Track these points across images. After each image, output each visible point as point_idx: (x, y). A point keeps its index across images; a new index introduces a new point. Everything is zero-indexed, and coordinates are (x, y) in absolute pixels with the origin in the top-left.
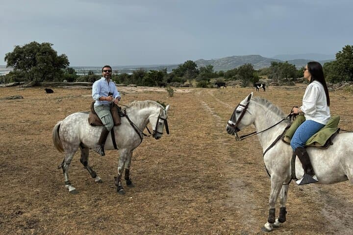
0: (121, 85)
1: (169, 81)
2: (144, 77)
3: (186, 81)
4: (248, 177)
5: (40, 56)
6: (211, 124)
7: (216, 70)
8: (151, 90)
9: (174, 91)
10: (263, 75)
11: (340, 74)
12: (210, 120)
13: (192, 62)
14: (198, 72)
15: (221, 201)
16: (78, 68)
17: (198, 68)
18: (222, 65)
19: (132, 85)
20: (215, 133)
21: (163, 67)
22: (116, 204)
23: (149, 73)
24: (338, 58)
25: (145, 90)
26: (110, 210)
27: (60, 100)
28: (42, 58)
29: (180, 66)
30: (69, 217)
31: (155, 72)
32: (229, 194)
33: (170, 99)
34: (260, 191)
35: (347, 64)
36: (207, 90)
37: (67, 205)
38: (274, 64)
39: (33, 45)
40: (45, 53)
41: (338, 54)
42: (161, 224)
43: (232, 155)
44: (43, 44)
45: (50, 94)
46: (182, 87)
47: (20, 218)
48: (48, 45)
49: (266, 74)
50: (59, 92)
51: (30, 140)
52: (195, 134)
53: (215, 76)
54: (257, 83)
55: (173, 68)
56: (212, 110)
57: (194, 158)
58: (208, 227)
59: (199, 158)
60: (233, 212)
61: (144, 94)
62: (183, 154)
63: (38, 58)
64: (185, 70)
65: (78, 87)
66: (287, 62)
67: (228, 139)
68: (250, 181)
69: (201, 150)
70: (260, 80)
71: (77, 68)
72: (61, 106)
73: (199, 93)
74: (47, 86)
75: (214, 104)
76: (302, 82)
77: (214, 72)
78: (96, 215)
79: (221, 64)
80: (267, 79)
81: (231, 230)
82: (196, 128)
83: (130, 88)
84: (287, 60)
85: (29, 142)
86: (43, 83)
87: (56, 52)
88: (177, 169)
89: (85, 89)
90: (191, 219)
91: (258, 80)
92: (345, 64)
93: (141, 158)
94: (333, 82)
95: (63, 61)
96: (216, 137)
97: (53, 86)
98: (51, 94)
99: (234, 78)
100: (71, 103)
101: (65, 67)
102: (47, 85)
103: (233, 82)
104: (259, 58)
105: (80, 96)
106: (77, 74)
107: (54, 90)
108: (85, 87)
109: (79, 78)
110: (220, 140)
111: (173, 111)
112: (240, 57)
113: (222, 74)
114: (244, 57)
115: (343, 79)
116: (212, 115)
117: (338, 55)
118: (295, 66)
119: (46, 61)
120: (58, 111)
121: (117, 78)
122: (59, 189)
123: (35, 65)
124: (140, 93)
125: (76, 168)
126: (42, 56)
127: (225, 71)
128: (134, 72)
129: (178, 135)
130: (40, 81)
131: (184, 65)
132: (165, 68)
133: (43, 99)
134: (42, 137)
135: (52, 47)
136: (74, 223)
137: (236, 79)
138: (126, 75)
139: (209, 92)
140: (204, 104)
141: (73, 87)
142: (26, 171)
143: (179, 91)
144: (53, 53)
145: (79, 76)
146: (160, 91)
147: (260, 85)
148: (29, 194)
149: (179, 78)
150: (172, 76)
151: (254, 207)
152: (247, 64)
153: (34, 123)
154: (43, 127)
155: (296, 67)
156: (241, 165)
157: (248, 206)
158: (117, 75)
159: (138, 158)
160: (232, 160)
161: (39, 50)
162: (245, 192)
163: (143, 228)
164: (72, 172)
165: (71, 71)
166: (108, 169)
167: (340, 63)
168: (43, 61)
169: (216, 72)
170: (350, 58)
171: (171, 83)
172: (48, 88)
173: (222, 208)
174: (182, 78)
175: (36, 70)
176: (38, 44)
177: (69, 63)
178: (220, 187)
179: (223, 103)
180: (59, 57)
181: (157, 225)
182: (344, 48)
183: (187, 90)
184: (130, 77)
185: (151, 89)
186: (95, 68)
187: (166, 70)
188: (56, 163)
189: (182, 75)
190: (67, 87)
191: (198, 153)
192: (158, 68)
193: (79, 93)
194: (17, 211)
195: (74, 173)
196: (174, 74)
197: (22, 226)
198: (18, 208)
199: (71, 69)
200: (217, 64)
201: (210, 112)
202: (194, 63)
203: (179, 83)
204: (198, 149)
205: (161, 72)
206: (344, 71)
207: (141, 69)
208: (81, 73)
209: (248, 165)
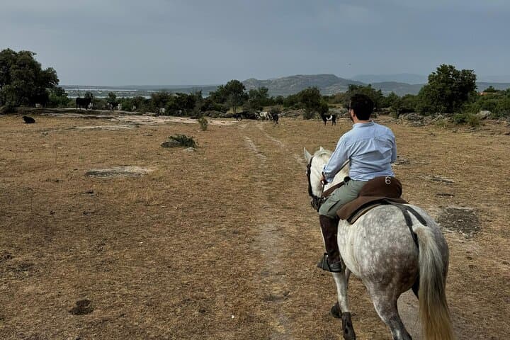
0: (134, 113)
1: (204, 109)
2: (168, 103)
3: (229, 110)
4: (282, 221)
5: (16, 70)
6: (251, 165)
7: (273, 94)
8: (177, 121)
9: (209, 123)
10: (337, 103)
11: (433, 103)
12: (252, 160)
13: (239, 82)
14: (246, 97)
15: (246, 245)
16: (70, 88)
17: (246, 91)
18: (282, 87)
19: (150, 113)
20: (255, 176)
21: (197, 88)
22: (123, 249)
23: (176, 97)
24: (431, 81)
25: (169, 120)
26: (116, 254)
27: (45, 133)
28: (19, 72)
29: (221, 87)
30: (68, 261)
31: (183, 95)
32: (257, 238)
33: (202, 133)
34: (293, 235)
35: (442, 91)
36: (256, 122)
37: (64, 250)
38: (352, 88)
39: (7, 53)
40: (24, 65)
41: (430, 76)
42: (174, 266)
43: (270, 199)
44: (21, 52)
45: (30, 125)
46: (221, 117)
47: (9, 262)
48: (28, 54)
49: (340, 102)
50: (43, 123)
51: (9, 182)
52: (230, 176)
53: (271, 103)
54: (325, 114)
55: (211, 91)
56: (257, 148)
57: (223, 203)
58: (227, 268)
59: (229, 203)
60: (257, 255)
61: (167, 127)
62: (210, 199)
63: (13, 73)
64: (227, 94)
65: (70, 115)
66: (370, 85)
67: (269, 182)
68: (284, 226)
69: (233, 195)
70: (330, 110)
71: (68, 87)
72: (47, 141)
73: (244, 126)
74: (26, 114)
75: (260, 140)
76: (389, 113)
77: (270, 98)
78: (99, 259)
79: (280, 86)
80: (342, 108)
81: (251, 270)
82: (232, 169)
83: (147, 118)
84: (371, 83)
85: (9, 185)
86: (19, 109)
87: (40, 65)
88: (200, 215)
89: (82, 117)
90: (209, 261)
91: (328, 110)
92: (439, 90)
93: (157, 203)
94: (424, 115)
95: (50, 77)
96: (255, 180)
97: (34, 113)
98: (32, 125)
99: (296, 107)
100: (61, 137)
101: (52, 87)
102: (26, 112)
103: (295, 112)
104: (333, 80)
105: (74, 128)
106: (68, 97)
107: (36, 119)
108: (81, 115)
109: (71, 103)
110: (260, 183)
111: (204, 149)
112: (307, 76)
113: (280, 101)
114: (313, 77)
115: (436, 110)
116: (255, 154)
117: (432, 78)
118: (380, 91)
119: (25, 76)
120: (44, 148)
121: (128, 103)
122: (54, 235)
123: (8, 82)
124: (161, 124)
125: (74, 213)
126: (19, 70)
127: (285, 96)
128: (153, 95)
129: (205, 178)
130: (15, 106)
131: (226, 87)
132: (199, 91)
133: (20, 131)
134: (26, 180)
135: (34, 57)
136: (74, 266)
137: (298, 107)
138: (141, 99)
139: (258, 125)
140: (249, 140)
141: (63, 115)
142: (10, 217)
143: (217, 122)
144: (35, 66)
145: (71, 99)
146: (189, 122)
147: (329, 117)
148: (17, 240)
149: (219, 104)
150: (209, 102)
151: (282, 250)
152: (312, 87)
153: (12, 162)
154: (24, 167)
155: (382, 92)
156: (279, 210)
157: (276, 249)
158: (128, 99)
159: (152, 203)
160: (268, 205)
161: (15, 61)
162: (276, 236)
163: (153, 270)
164: (69, 217)
165: (60, 92)
166: (114, 215)
167: (433, 88)
168: (20, 76)
169: (272, 98)
170: (446, 82)
171: (207, 112)
172: (28, 116)
173: (246, 251)
174: (223, 105)
175: (10, 90)
176: (14, 53)
177: (58, 80)
178: (248, 232)
179: (273, 139)
180: (45, 72)
181: (169, 267)
182: (438, 69)
183: (228, 122)
184: (147, 101)
185: (178, 119)
186: (96, 88)
187: (200, 93)
188: (48, 208)
189: (223, 101)
190: (53, 115)
191: (228, 198)
192: (188, 90)
193: (72, 123)
194: (6, 256)
195: (71, 219)
196: (211, 99)
197: (13, 269)
198: (6, 252)
199: (60, 88)
200: (275, 86)
201: (253, 150)
202: (241, 84)
203: (218, 112)
204: (229, 194)
205: (193, 96)
206: (439, 100)
207: (163, 90)
208: (74, 95)
209: (287, 210)
